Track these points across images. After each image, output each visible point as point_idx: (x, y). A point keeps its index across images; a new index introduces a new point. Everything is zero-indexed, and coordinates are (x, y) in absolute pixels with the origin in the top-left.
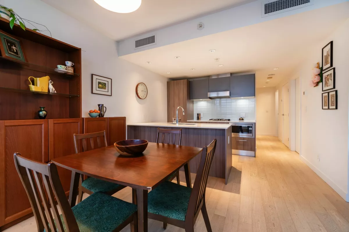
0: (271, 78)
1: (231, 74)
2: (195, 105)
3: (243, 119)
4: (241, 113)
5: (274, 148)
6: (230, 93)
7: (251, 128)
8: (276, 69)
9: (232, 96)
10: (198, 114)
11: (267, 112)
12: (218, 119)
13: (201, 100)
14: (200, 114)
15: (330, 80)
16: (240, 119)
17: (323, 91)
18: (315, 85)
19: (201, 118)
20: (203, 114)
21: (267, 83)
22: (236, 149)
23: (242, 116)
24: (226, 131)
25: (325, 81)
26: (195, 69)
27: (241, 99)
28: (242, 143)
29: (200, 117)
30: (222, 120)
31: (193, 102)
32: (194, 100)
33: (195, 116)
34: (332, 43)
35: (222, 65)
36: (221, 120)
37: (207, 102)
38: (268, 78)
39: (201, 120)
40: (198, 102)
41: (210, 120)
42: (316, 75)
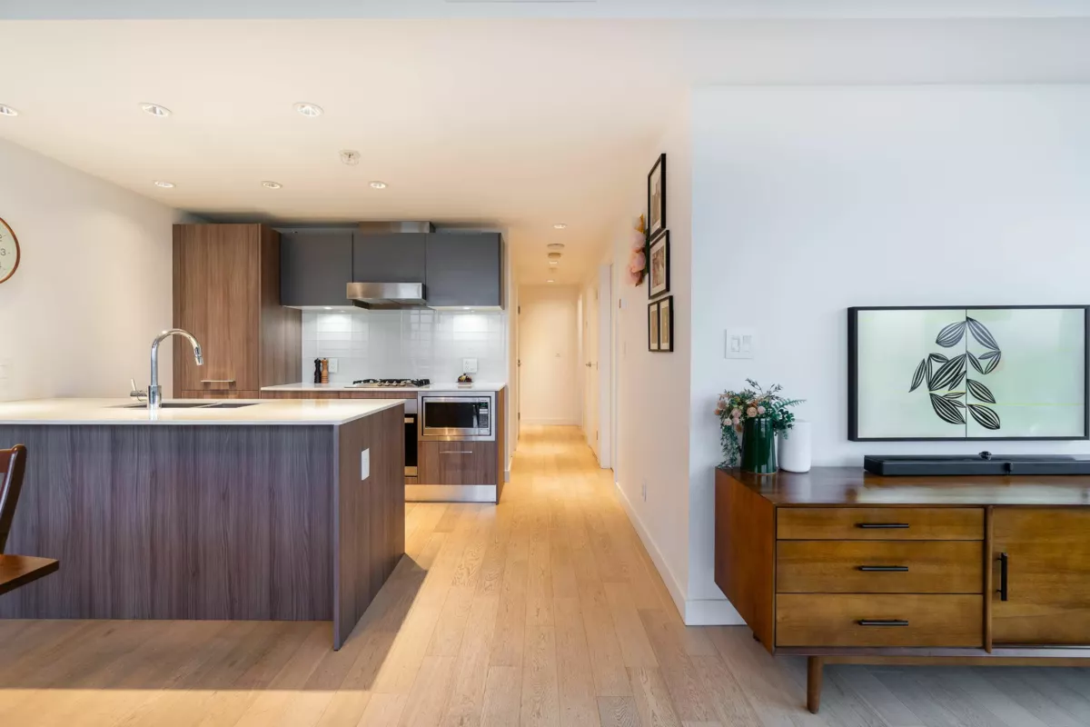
0: (558, 254)
1: (433, 226)
2: (305, 327)
3: (468, 380)
4: (465, 360)
5: (562, 465)
6: (425, 289)
7: (486, 407)
8: (560, 227)
9: (431, 298)
10: (318, 363)
11: (558, 355)
12: (391, 381)
13: (328, 308)
14: (327, 362)
15: (661, 266)
16: (460, 380)
17: (650, 297)
18: (637, 279)
19: (331, 377)
20: (336, 360)
21: (553, 269)
22: (440, 483)
23: (469, 368)
24: (336, 432)
25: (654, 270)
26: (281, 186)
27: (463, 312)
28: (458, 461)
29: (324, 373)
30: (402, 383)
31: (298, 316)
32: (304, 308)
33: (308, 371)
34: (663, 157)
35: (383, 186)
36: (399, 381)
37: (353, 318)
38: (551, 255)
39: (331, 383)
40: (319, 315)
41: (354, 383)
42: (637, 252)
